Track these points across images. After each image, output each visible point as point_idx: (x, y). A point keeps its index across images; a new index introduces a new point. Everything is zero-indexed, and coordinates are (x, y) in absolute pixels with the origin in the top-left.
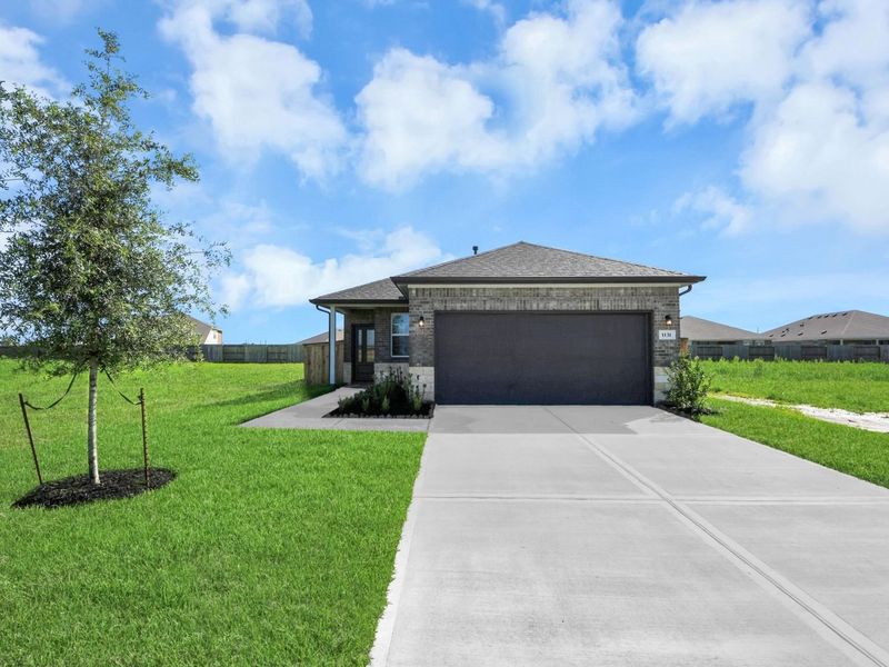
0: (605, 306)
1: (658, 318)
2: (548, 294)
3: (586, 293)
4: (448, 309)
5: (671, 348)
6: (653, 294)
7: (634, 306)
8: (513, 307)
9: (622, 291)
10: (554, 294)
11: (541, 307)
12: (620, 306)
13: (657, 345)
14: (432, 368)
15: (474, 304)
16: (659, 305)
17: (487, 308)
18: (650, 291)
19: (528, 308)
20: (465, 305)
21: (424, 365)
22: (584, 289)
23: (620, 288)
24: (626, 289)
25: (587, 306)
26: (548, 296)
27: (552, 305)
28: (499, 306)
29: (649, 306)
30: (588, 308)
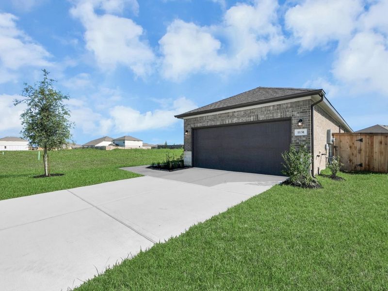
0: (262, 118)
1: (294, 121)
2: (233, 115)
3: (252, 111)
4: (196, 126)
5: (303, 141)
6: (291, 107)
7: (278, 116)
8: (218, 123)
9: (272, 108)
10: (236, 114)
11: (230, 122)
12: (270, 116)
13: (293, 139)
14: (191, 152)
15: (204, 123)
16: (295, 113)
17: (209, 125)
18: (289, 105)
19: (224, 123)
20: (201, 124)
21: (188, 151)
22: (250, 110)
23: (270, 106)
24: (274, 106)
25: (252, 119)
26: (233, 116)
27: (235, 121)
28: (213, 123)
29: (288, 114)
30: (252, 120)
